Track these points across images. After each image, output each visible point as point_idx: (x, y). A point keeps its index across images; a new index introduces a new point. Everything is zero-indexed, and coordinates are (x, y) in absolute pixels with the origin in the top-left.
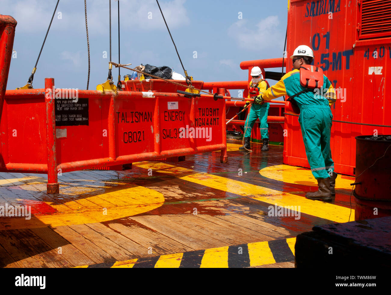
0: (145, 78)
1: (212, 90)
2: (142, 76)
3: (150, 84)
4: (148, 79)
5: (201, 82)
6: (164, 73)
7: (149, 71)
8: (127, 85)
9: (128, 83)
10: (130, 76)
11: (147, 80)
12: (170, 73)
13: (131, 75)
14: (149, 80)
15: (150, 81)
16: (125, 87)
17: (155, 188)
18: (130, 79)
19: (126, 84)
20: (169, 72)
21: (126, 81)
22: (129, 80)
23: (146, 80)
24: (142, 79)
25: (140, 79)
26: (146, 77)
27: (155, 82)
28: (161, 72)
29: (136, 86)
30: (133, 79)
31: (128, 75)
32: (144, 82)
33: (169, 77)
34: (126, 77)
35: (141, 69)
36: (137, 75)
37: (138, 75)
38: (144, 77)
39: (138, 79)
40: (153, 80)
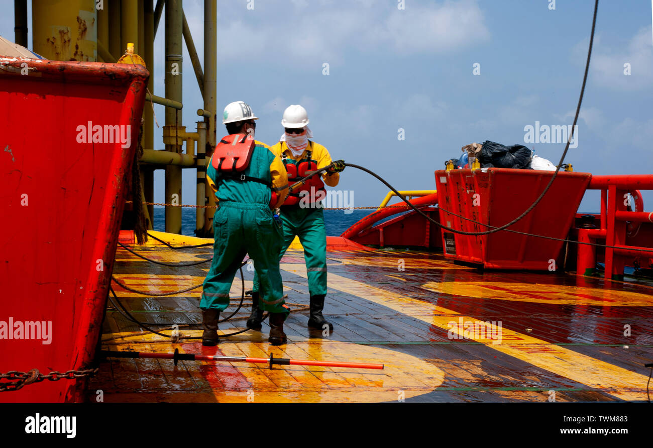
0: (482, 166)
1: (608, 190)
2: (475, 162)
3: (488, 177)
4: (486, 167)
5: (587, 174)
6: (516, 157)
7: (491, 153)
8: (451, 177)
9: (452, 173)
10: (457, 161)
11: (484, 170)
12: (527, 158)
13: (458, 159)
14: (487, 169)
15: (489, 171)
16: (446, 182)
17: (438, 362)
18: (456, 167)
19: (449, 175)
20: (526, 156)
21: (448, 171)
22: (454, 168)
23: (482, 169)
24: (475, 167)
25: (472, 168)
26: (482, 164)
27: (497, 173)
28: (511, 156)
29: (465, 179)
30: (461, 168)
31: (452, 160)
32: (479, 173)
33: (525, 165)
34: (449, 164)
35: (476, 149)
36: (467, 160)
37: (470, 160)
38: (479, 164)
39: (469, 167)
40: (493, 169)
